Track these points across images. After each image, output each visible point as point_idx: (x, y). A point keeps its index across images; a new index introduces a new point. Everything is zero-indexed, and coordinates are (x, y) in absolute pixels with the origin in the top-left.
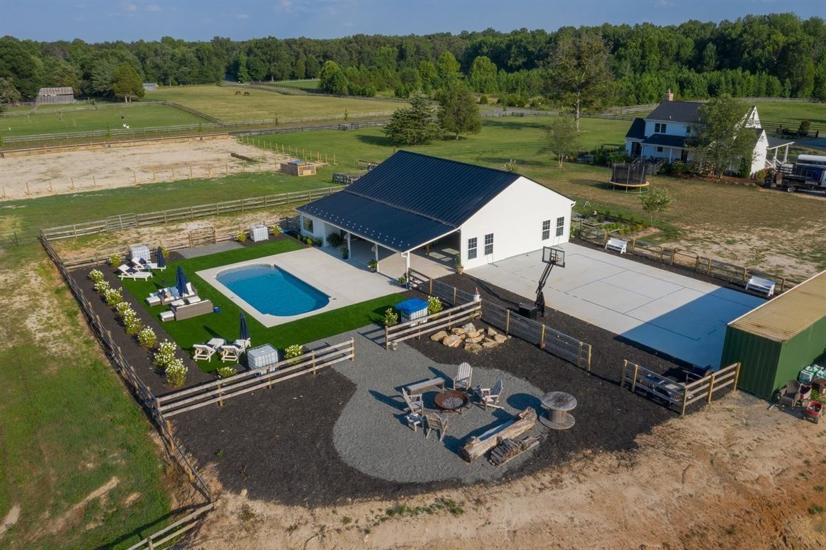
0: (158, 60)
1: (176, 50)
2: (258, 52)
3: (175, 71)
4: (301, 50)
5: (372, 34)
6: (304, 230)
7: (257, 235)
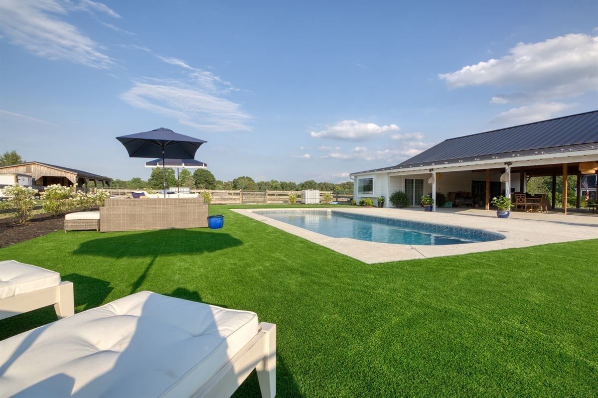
6: (358, 196)
7: (309, 197)
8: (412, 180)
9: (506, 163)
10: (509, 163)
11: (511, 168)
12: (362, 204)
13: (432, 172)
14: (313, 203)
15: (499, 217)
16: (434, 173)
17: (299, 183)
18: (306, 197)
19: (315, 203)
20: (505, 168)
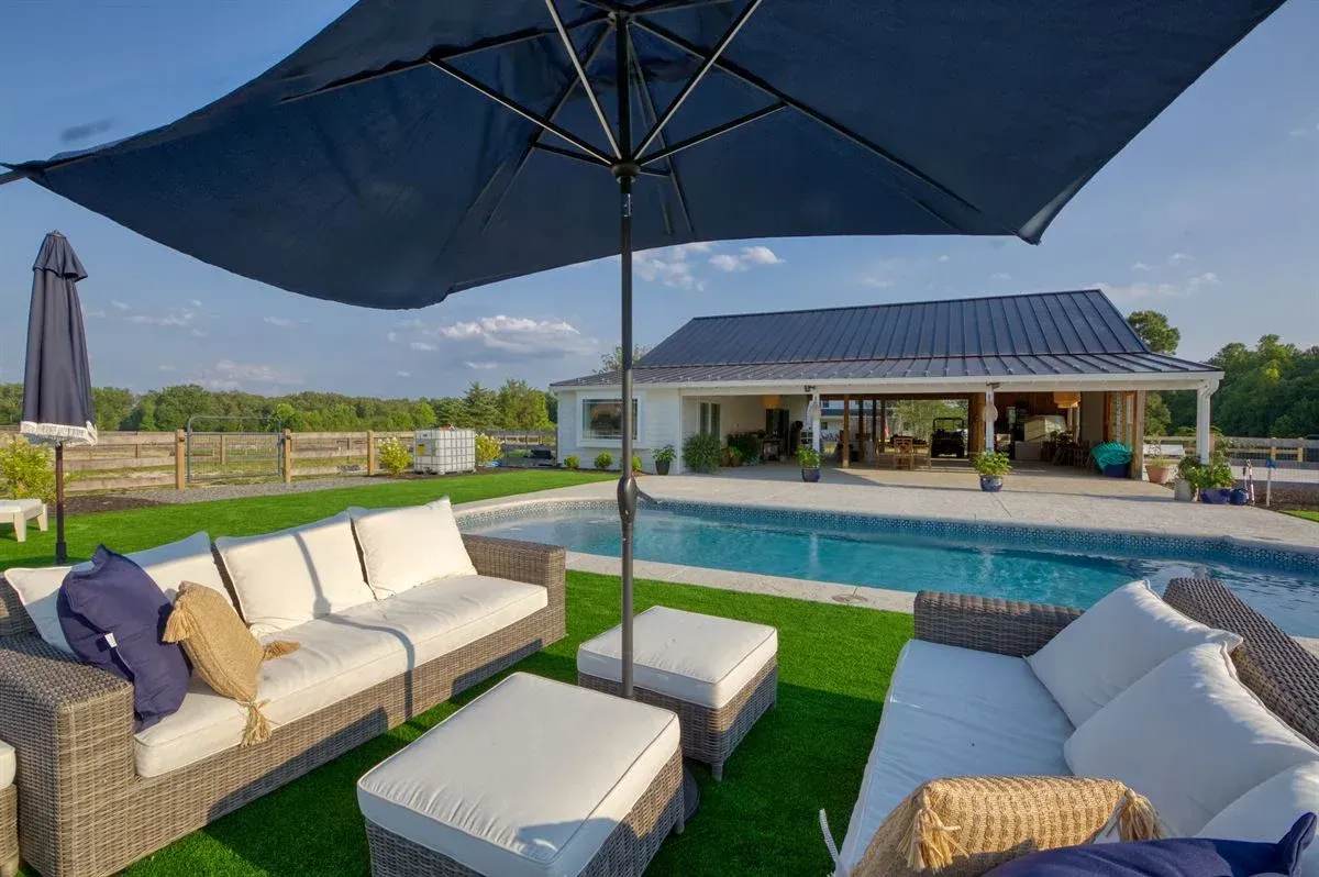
2: (175, 401)
4: (233, 404)
7: (448, 452)
9: (989, 385)
10: (995, 385)
11: (995, 394)
12: (605, 468)
13: (811, 392)
14: (459, 468)
15: (984, 490)
16: (815, 394)
18: (441, 452)
19: (464, 467)
20: (985, 393)
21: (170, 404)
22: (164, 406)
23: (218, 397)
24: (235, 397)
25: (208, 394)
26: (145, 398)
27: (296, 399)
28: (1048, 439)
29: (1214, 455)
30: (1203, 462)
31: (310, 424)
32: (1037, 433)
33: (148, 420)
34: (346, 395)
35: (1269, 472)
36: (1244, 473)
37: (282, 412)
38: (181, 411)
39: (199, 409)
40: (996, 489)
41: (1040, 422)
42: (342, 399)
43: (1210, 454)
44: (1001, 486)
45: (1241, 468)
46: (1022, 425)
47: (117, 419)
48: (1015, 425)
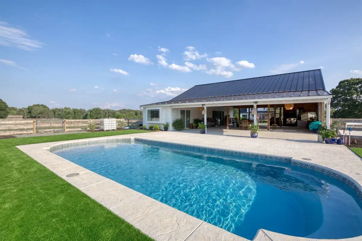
0: (60, 113)
1: (67, 110)
2: (94, 112)
3: (65, 116)
4: (107, 112)
5: (128, 109)
6: (147, 122)
7: (107, 125)
8: (184, 111)
9: (254, 102)
10: (256, 102)
11: (257, 105)
12: (152, 129)
13: (204, 106)
14: (111, 129)
15: (252, 137)
16: (205, 107)
17: (88, 110)
18: (105, 125)
19: (112, 129)
20: (253, 105)
21: (93, 112)
22: (92, 113)
23: (104, 110)
24: (107, 111)
25: (101, 110)
26: (88, 111)
27: (121, 111)
28: (309, 120)
29: (331, 126)
30: (328, 128)
31: (123, 117)
32: (305, 118)
33: (88, 116)
34: (133, 109)
35: (350, 132)
36: (344, 132)
37: (117, 114)
38: (95, 114)
39: (100, 113)
40: (256, 137)
41: (307, 114)
42: (132, 111)
43: (330, 126)
44: (257, 136)
45: (343, 131)
46: (300, 115)
47: (82, 116)
48: (298, 115)
